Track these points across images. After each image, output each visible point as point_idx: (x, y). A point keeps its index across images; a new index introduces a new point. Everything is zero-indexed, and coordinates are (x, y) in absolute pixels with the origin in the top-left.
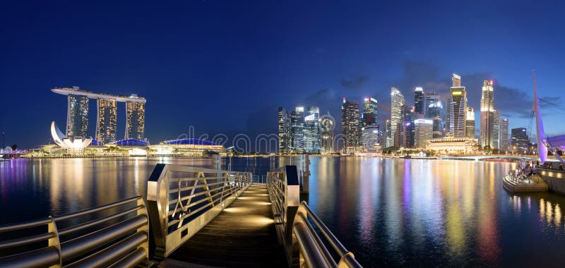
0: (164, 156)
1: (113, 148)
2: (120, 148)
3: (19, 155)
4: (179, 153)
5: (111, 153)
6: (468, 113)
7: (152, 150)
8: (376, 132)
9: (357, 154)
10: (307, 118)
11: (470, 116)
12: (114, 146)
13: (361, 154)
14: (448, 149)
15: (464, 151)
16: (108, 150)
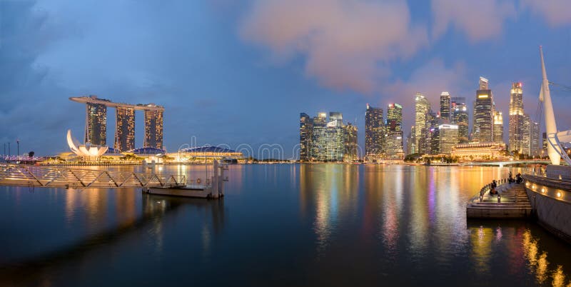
0: (181, 164)
1: (129, 156)
2: (137, 156)
3: (36, 161)
4: (197, 161)
5: (127, 161)
6: (496, 118)
7: (169, 158)
8: (399, 138)
9: (379, 161)
10: (330, 124)
11: (498, 120)
12: (131, 154)
13: (384, 162)
14: (474, 154)
15: (490, 157)
16: (125, 158)
